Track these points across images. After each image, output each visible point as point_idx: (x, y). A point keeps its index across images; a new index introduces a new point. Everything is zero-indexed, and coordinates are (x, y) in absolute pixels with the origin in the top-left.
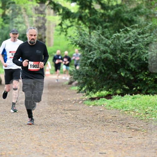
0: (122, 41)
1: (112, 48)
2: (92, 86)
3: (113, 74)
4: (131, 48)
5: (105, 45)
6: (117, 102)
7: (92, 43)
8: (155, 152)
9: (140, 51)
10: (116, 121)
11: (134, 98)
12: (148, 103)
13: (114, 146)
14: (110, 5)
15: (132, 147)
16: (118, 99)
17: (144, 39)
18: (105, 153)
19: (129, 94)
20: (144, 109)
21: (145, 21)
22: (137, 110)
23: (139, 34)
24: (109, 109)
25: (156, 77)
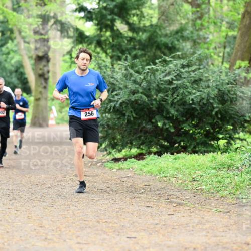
0: (159, 77)
1: (145, 87)
2: (116, 141)
3: (147, 123)
4: (171, 87)
5: (135, 82)
6: (151, 164)
7: (115, 79)
9: (185, 91)
10: (150, 191)
11: (175, 159)
12: (196, 165)
13: (147, 228)
14: (141, 25)
15: (173, 229)
16: (154, 159)
17: (190, 74)
18: (135, 238)
19: (169, 153)
20: (190, 174)
21: (191, 48)
22: (180, 176)
23: (183, 66)
24: (140, 175)
25: (208, 128)
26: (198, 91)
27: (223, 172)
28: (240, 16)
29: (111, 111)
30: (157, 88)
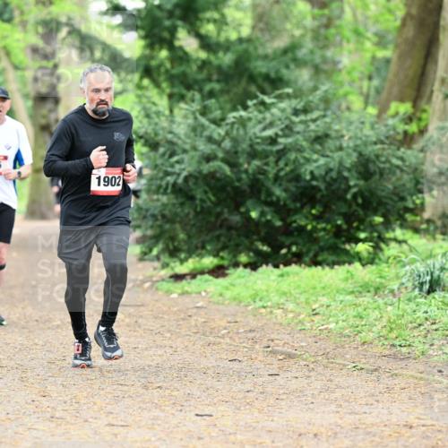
0: (252, 131)
1: (228, 148)
2: (176, 244)
3: (230, 212)
4: (275, 148)
5: (210, 140)
6: (240, 284)
7: (175, 135)
8: (338, 412)
9: (299, 156)
10: (238, 333)
11: (282, 276)
12: (319, 287)
13: (232, 397)
14: (222, 38)
15: (277, 399)
17: (308, 126)
18: (211, 416)
19: (270, 265)
20: (307, 303)
21: (311, 79)
22: (291, 306)
23: (296, 112)
24: (219, 304)
25: (339, 222)
26: (323, 156)
27: (366, 299)
28: (398, 23)
29: (169, 191)
30: (249, 149)
